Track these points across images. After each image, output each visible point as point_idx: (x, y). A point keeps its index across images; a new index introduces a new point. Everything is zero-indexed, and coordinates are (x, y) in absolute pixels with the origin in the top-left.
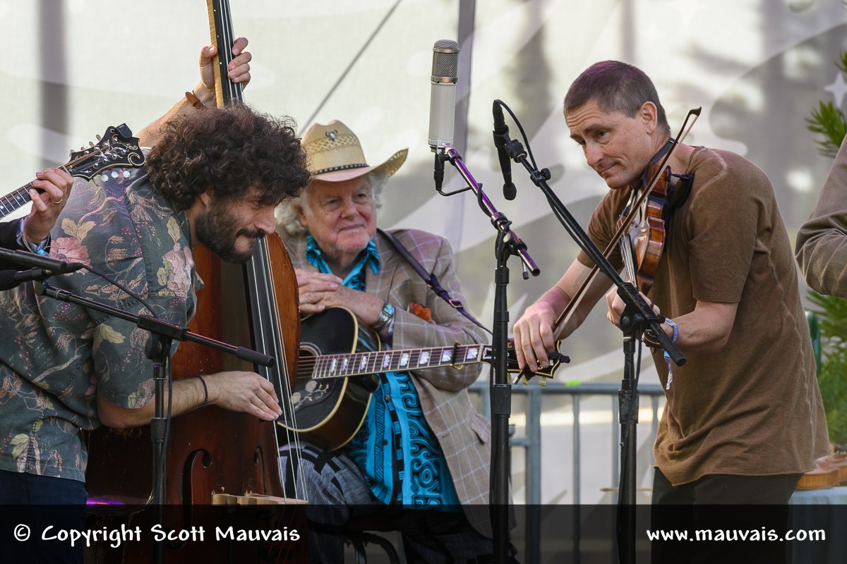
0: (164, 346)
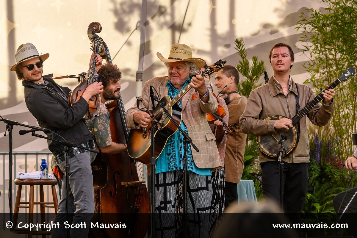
0: (69, 148)
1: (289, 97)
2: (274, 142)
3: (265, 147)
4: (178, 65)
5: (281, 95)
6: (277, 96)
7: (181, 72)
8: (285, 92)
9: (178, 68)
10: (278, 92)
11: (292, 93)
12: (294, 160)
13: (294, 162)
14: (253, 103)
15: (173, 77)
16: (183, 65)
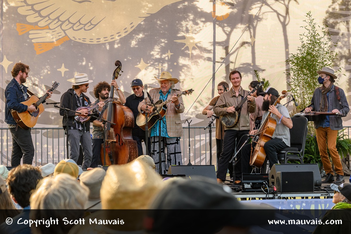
1: (239, 97)
2: (228, 119)
3: (224, 122)
4: (165, 82)
5: (234, 96)
6: (233, 97)
7: (166, 85)
8: (237, 94)
9: (165, 84)
10: (233, 95)
11: (240, 95)
12: (240, 129)
13: (240, 130)
14: (221, 101)
15: (163, 88)
16: (167, 82)
